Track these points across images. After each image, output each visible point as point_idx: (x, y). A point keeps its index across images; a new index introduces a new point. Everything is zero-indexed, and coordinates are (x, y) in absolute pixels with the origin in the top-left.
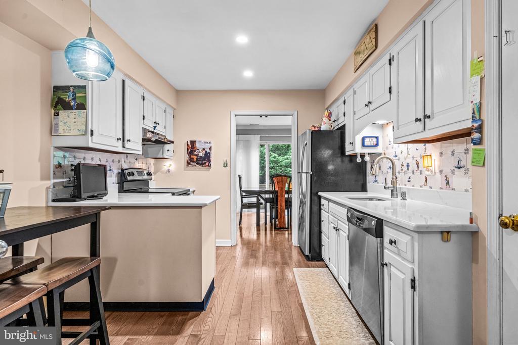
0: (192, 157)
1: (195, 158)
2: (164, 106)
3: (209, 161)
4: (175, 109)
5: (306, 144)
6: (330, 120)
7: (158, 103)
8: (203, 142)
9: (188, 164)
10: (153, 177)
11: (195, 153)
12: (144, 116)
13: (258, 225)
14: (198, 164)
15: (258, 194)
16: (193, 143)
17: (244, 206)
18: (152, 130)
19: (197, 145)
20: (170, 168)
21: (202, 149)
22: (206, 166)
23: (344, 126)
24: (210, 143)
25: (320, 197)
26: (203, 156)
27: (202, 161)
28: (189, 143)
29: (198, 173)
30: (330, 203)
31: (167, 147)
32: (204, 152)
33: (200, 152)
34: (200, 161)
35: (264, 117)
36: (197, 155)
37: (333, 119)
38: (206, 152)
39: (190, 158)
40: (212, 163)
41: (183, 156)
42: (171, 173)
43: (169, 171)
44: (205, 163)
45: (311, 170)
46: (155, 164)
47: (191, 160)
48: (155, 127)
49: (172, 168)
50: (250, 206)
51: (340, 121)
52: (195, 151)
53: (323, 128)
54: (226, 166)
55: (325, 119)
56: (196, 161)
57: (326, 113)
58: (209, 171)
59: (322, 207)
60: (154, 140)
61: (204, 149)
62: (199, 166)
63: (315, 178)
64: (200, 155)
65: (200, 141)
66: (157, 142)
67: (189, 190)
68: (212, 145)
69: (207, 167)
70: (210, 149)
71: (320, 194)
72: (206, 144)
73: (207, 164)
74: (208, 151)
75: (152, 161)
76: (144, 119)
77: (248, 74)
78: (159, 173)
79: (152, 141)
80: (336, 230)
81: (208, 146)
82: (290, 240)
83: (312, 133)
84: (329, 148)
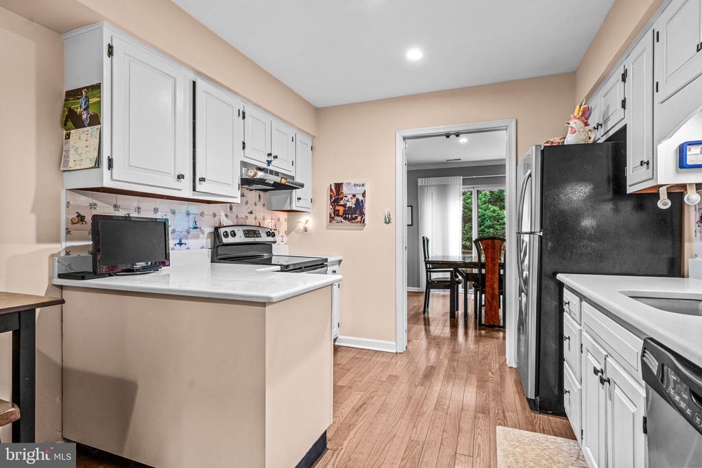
0: (337, 208)
1: (341, 209)
2: (292, 132)
3: (362, 214)
4: (314, 137)
5: (530, 175)
6: (586, 124)
7: (277, 124)
8: (352, 184)
9: (332, 218)
10: (278, 238)
11: (342, 202)
12: (244, 143)
13: (453, 316)
14: (345, 219)
15: (454, 266)
16: (339, 186)
17: (431, 285)
18: (264, 166)
19: (345, 190)
20: (307, 226)
21: (351, 196)
22: (357, 222)
23: (624, 129)
24: (363, 185)
25: (561, 285)
26: (354, 206)
27: (352, 214)
28: (333, 188)
29: (346, 233)
30: (584, 303)
31: (296, 193)
32: (354, 201)
33: (348, 201)
34: (348, 214)
35: (453, 137)
36: (344, 206)
37: (593, 122)
38: (358, 200)
39: (334, 209)
40: (367, 218)
41: (325, 207)
42: (308, 232)
43: (306, 230)
44: (356, 218)
45: (541, 228)
46: (288, 220)
47: (336, 213)
48: (269, 163)
49: (310, 226)
50: (440, 284)
51: (610, 125)
52: (341, 199)
53: (570, 140)
54: (388, 221)
55: (575, 123)
56: (343, 214)
57: (577, 112)
58: (362, 229)
59: (566, 307)
60: (272, 182)
61: (354, 196)
62: (347, 222)
63: (550, 244)
64: (349, 204)
65: (349, 184)
66: (278, 186)
67: (326, 260)
68: (367, 188)
69: (359, 224)
70: (364, 195)
71: (560, 277)
72: (358, 188)
73: (359, 218)
74: (361, 198)
75: (283, 216)
76: (244, 148)
77: (415, 54)
78: (292, 233)
79: (268, 184)
80: (602, 381)
81: (360, 189)
82: (502, 351)
83: (543, 152)
84: (582, 180)
